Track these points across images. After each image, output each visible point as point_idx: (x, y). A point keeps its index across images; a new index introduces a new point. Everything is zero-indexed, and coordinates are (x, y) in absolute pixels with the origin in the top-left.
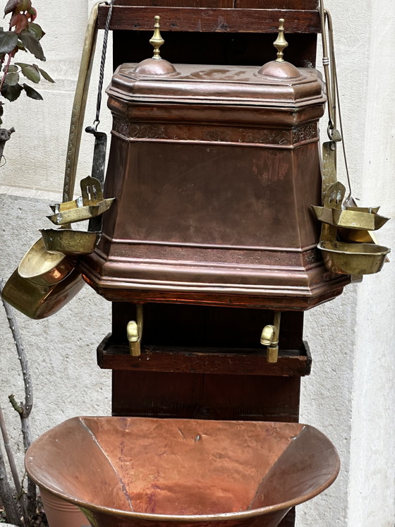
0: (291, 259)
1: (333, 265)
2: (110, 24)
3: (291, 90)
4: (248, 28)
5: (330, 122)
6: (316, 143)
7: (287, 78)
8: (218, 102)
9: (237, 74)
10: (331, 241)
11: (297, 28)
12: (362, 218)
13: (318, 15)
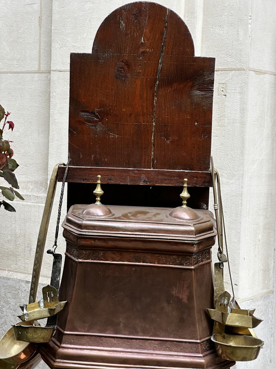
0: (193, 348)
1: (222, 353)
2: (66, 178)
3: (193, 229)
4: (162, 183)
5: (219, 249)
6: (210, 263)
7: (189, 220)
8: (141, 236)
9: (155, 215)
10: (220, 333)
11: (196, 184)
12: (244, 319)
13: (210, 175)
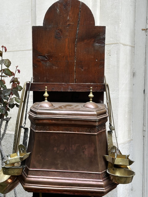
0: (97, 176)
1: (113, 179)
2: (31, 89)
3: (95, 113)
4: (79, 90)
5: (110, 123)
6: (105, 131)
7: (94, 108)
8: (68, 118)
9: (76, 107)
10: (112, 168)
11: (97, 90)
12: (124, 161)
13: (104, 85)
